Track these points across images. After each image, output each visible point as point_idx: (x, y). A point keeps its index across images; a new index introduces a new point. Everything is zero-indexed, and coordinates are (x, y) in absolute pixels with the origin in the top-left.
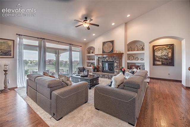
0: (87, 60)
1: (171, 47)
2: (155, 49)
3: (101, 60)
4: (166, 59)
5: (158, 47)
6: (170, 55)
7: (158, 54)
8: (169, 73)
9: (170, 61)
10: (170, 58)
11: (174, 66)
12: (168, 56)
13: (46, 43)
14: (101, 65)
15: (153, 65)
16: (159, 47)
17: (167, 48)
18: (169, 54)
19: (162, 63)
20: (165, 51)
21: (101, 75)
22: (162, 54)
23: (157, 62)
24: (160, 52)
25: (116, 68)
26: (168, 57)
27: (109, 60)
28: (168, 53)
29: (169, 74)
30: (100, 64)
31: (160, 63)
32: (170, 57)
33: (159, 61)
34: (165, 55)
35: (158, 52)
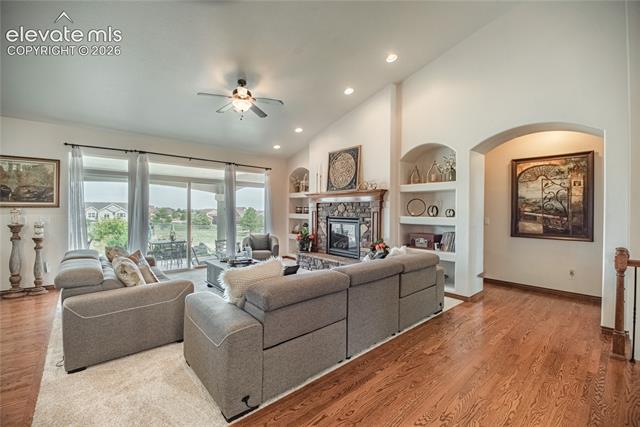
0: (291, 212)
1: (583, 163)
2: (519, 172)
3: (323, 214)
4: (562, 213)
5: (532, 164)
6: (577, 195)
7: (532, 191)
8: (573, 269)
9: (575, 219)
10: (577, 209)
11: (592, 241)
12: (569, 200)
13: (150, 164)
14: (324, 230)
15: (512, 235)
16: (536, 164)
17: (564, 168)
18: (573, 191)
19: (546, 229)
20: (558, 182)
21: (319, 263)
22: (547, 191)
23: (527, 224)
24: (537, 184)
25: (365, 240)
26: (571, 205)
27: (345, 215)
28: (569, 189)
29: (572, 273)
30: (322, 225)
31: (537, 227)
32: (577, 204)
33: (534, 219)
34: (556, 198)
35: (532, 185)
